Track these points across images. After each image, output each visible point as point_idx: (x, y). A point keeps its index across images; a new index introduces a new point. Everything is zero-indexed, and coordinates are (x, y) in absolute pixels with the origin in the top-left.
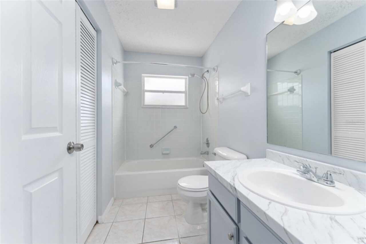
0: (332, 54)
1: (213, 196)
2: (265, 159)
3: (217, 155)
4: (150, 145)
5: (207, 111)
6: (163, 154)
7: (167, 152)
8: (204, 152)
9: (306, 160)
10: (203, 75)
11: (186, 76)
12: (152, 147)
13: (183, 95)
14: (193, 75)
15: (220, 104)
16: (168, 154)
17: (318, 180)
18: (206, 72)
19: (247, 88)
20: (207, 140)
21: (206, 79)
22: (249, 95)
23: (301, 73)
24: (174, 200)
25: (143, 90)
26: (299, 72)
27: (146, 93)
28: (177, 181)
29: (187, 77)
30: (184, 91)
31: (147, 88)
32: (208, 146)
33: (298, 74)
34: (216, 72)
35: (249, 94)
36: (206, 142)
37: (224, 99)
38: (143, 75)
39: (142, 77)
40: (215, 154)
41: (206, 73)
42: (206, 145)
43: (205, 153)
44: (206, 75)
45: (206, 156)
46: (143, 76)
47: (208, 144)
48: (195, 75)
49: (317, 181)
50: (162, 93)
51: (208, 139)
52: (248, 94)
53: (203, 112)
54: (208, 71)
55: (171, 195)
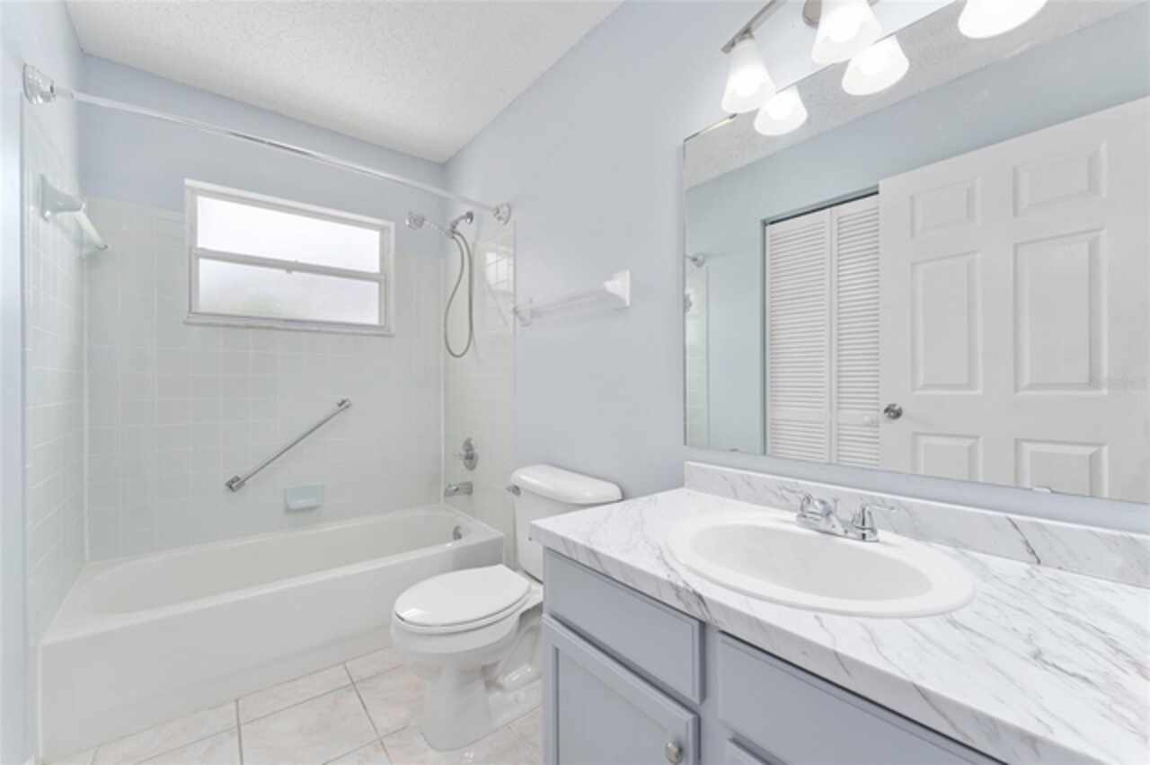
0: (769, 228)
1: (571, 634)
2: (681, 490)
3: (522, 492)
4: (229, 479)
5: (467, 348)
6: (288, 510)
7: (311, 502)
8: (454, 488)
9: (797, 483)
10: (454, 227)
11: (390, 219)
12: (239, 487)
13: (376, 285)
14: (418, 221)
15: (518, 326)
16: (311, 509)
17: (846, 532)
18: (462, 218)
19: (619, 285)
20: (468, 446)
21: (465, 241)
22: (627, 308)
23: (706, 264)
24: (362, 681)
25: (190, 249)
26: (700, 258)
27: (202, 261)
28: (392, 603)
29: (392, 225)
30: (376, 274)
31: (205, 240)
32: (472, 467)
33: (700, 265)
34: (506, 223)
35: (628, 304)
36: (464, 453)
37: (535, 313)
38: (188, 182)
39: (187, 192)
40: (516, 490)
41: (463, 221)
42: (461, 464)
43: (457, 489)
44: (463, 227)
45: (460, 498)
46: (188, 187)
47: (470, 458)
48: (426, 223)
49: (843, 533)
50: (282, 272)
51: (472, 442)
52: (622, 301)
53: (457, 353)
54: (470, 216)
55: (344, 663)
